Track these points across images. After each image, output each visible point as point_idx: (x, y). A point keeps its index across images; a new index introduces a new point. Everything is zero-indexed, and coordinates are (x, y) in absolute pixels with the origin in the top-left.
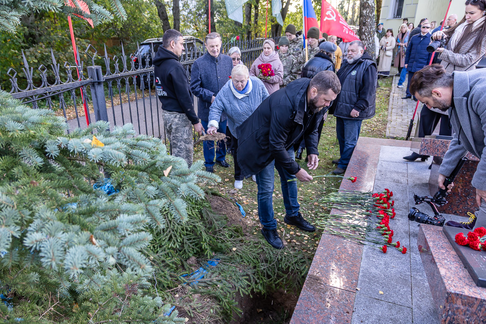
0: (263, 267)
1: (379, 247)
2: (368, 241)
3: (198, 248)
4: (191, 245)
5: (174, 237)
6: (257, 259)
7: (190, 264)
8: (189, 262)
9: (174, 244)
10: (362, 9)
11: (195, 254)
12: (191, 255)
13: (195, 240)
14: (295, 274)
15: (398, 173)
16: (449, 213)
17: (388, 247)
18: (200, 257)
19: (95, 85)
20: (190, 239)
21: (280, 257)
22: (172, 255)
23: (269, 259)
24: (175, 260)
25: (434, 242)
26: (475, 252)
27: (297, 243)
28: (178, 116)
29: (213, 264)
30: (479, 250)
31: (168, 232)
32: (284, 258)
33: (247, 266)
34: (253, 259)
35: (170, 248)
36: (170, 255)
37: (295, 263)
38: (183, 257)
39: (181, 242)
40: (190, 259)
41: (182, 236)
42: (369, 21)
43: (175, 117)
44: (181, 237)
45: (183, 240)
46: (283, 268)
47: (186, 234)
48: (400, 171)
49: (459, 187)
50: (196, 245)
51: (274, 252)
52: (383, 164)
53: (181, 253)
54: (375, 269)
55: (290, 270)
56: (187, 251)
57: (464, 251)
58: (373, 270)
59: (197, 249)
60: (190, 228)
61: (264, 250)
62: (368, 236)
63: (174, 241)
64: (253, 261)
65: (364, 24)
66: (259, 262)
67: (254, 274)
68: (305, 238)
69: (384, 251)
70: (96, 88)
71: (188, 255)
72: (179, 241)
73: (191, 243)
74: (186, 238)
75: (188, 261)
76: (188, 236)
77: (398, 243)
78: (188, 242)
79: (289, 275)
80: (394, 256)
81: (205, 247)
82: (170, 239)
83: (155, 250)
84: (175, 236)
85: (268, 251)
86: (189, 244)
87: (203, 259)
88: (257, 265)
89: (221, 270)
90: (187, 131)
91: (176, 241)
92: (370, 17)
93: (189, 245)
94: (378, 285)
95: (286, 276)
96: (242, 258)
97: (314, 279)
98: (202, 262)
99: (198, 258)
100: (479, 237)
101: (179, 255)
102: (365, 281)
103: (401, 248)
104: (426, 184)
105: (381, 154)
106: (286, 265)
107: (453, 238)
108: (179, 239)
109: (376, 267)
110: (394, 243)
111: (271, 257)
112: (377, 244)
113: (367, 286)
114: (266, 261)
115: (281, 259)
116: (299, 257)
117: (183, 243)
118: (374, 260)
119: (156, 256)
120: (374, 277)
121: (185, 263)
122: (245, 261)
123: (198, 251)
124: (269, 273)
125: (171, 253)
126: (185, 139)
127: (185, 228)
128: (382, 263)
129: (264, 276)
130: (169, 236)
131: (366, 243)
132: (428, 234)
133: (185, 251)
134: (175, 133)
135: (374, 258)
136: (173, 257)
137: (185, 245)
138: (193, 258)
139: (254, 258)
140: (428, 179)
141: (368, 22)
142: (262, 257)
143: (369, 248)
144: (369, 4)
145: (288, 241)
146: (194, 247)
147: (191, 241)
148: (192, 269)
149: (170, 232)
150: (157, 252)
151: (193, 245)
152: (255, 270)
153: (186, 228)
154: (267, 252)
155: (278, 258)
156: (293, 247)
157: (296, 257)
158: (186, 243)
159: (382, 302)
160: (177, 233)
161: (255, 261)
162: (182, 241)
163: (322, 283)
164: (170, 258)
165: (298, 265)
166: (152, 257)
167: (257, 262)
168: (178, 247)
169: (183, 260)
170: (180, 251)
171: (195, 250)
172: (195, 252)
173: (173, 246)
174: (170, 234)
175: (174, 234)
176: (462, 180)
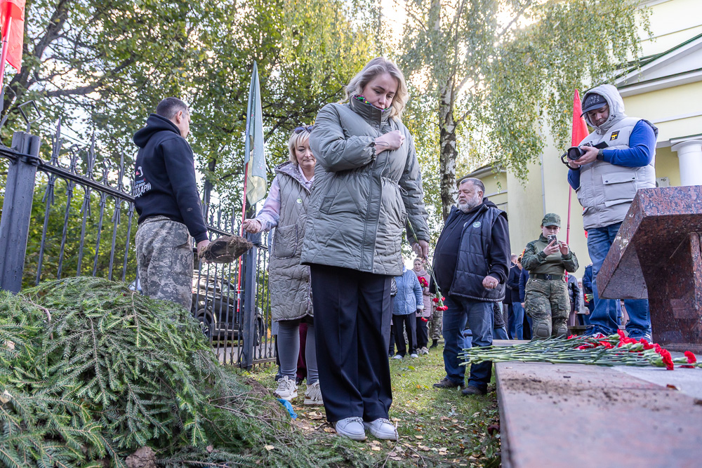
3: (167, 426)
5: (99, 376)
9: (96, 393)
12: (140, 441)
19: (20, 162)
20: (149, 397)
28: (168, 225)
35: (82, 398)
40: (137, 454)
43: (162, 227)
44: (122, 381)
56: (131, 424)
59: (164, 429)
60: (153, 366)
63: (97, 385)
70: (20, 167)
71: (134, 439)
72: (113, 387)
73: (149, 407)
75: (130, 460)
78: (140, 402)
82: (87, 375)
84: (105, 373)
86: (143, 409)
90: (182, 257)
91: (103, 385)
93: (140, 411)
108: (114, 384)
117: (125, 400)
123: (163, 436)
127: (138, 362)
130: (86, 366)
133: (125, 423)
134: (159, 260)
137: (129, 405)
138: (148, 453)
146: (156, 421)
147: (147, 402)
149: (91, 356)
151: (153, 415)
153: (142, 362)
158: (134, 403)
162: (121, 392)
169: (112, 452)
171: (156, 431)
172: (156, 435)
173: (91, 394)
174: (91, 362)
175: (102, 367)
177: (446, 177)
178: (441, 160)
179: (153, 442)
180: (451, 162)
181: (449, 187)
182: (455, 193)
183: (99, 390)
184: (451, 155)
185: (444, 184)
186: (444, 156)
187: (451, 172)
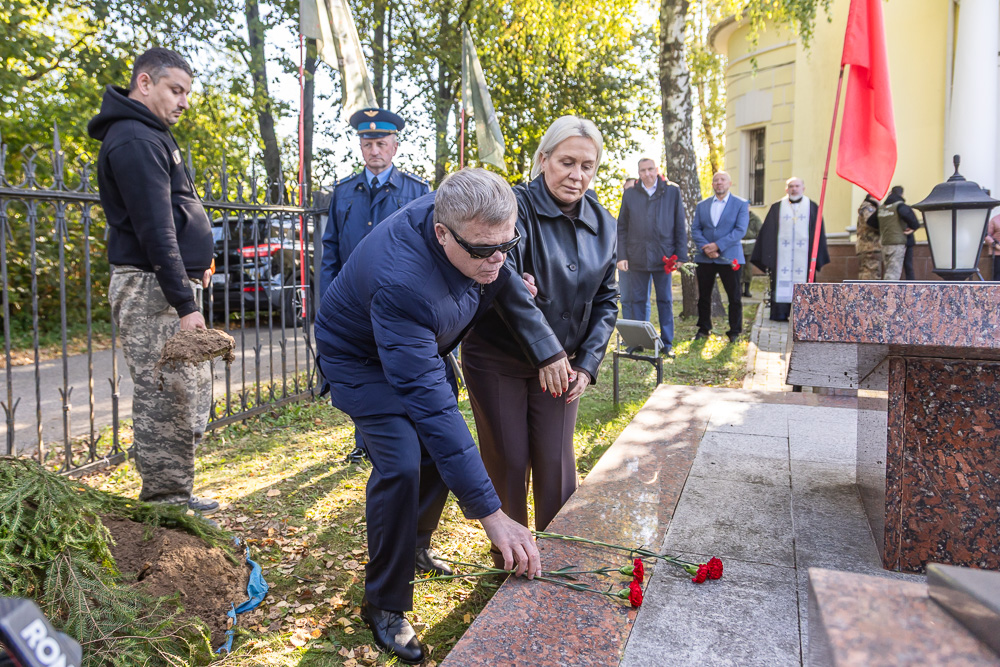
15: (760, 459)
42: (687, 178)
43: (130, 282)
48: (766, 455)
49: (959, 469)
52: (716, 440)
90: (165, 328)
92: (687, 171)
104: (850, 487)
134: (131, 334)
141: (685, 181)
144: (682, 146)
176: (966, 440)
177: (667, 48)
178: (661, 19)
180: (677, 22)
181: (673, 65)
182: (682, 75)
184: (678, 8)
185: (665, 60)
186: (666, 11)
187: (676, 39)
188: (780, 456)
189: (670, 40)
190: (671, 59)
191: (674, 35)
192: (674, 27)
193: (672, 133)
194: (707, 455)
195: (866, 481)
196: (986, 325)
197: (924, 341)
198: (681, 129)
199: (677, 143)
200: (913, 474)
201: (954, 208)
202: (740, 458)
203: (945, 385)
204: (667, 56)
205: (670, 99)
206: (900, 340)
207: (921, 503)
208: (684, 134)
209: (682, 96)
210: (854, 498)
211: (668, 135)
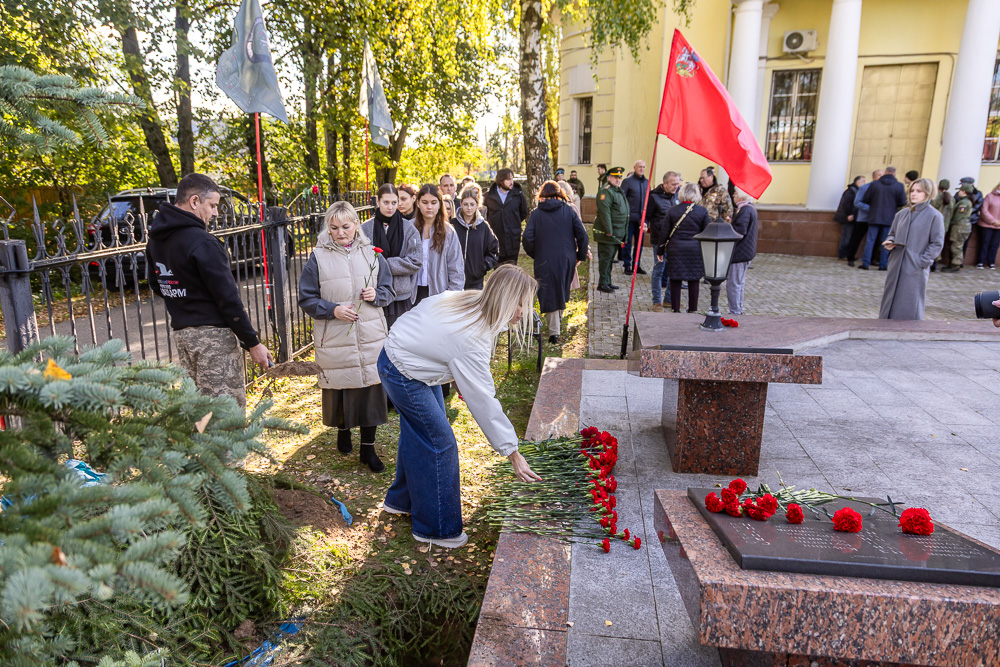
0: (394, 618)
1: (596, 544)
2: (579, 535)
3: (257, 600)
4: (241, 596)
5: (203, 585)
6: (382, 605)
7: (241, 638)
8: (240, 633)
9: (204, 600)
10: (528, 147)
11: (251, 613)
12: (242, 618)
13: (251, 585)
14: (456, 622)
15: (613, 413)
16: (697, 472)
17: (611, 541)
18: (263, 619)
20: (240, 584)
21: (426, 594)
22: (200, 623)
23: (406, 600)
24: (209, 633)
25: (676, 514)
26: (734, 519)
27: (456, 562)
29: (290, 628)
30: (740, 516)
31: (189, 573)
32: (433, 595)
33: (362, 623)
34: (373, 606)
35: (196, 608)
36: (196, 625)
37: (455, 600)
38: (226, 624)
39: (219, 593)
40: (241, 627)
41: (222, 579)
42: (541, 166)
44: (219, 582)
45: (224, 587)
46: (433, 615)
47: (231, 573)
48: (616, 411)
49: (705, 427)
50: (254, 594)
51: (414, 586)
52: (589, 401)
53: (221, 616)
54: (594, 584)
55: (447, 617)
56: (233, 610)
57: (720, 521)
58: (592, 586)
59: (256, 603)
60: (239, 559)
61: (393, 585)
62: (577, 526)
63: (203, 592)
64: (373, 610)
65: (534, 172)
66: (385, 611)
67: (378, 636)
68: (470, 550)
69: (606, 549)
71: (236, 618)
72: (215, 590)
73: (241, 592)
74: (229, 582)
75: (237, 633)
76: (235, 577)
77: (626, 531)
78: (235, 591)
79: (446, 627)
80: (623, 556)
81: (271, 596)
82: (195, 588)
83: (161, 618)
84: (207, 581)
85: (402, 584)
86: (238, 594)
87: (269, 622)
88: (382, 618)
89: (310, 639)
90: (233, 361)
91: (207, 591)
92: (542, 160)
93: (237, 597)
94: (603, 611)
95: (440, 629)
96: (351, 608)
97: (493, 620)
98: (267, 629)
99: (257, 622)
100: (737, 496)
101: (215, 621)
102: (580, 608)
103: (631, 540)
104: (658, 428)
105: (583, 384)
106: (438, 607)
107: (703, 503)
108: (215, 587)
109: (597, 580)
110: (620, 533)
111: (408, 597)
112: (593, 538)
113: (585, 616)
114: (400, 605)
115: (429, 598)
116: (463, 586)
117: (225, 595)
118: (591, 568)
119: (164, 629)
120: (594, 597)
121: (230, 637)
122: (358, 613)
123: (257, 607)
124: (409, 630)
125: (197, 619)
126: (231, 379)
127: (227, 562)
128: (605, 570)
129: (398, 638)
130: (192, 582)
131: (576, 539)
132: (667, 503)
133: (229, 610)
134: (209, 368)
135: (591, 564)
136: (202, 628)
137: (228, 597)
138: (248, 625)
139: (376, 605)
140: (660, 419)
141: (539, 169)
142: (391, 600)
143: (582, 548)
144: (537, 140)
145: (439, 560)
146: (249, 600)
147: (241, 588)
148: (245, 649)
149: (194, 573)
150: (166, 622)
151: (247, 596)
152: (378, 628)
153: (230, 560)
154: (401, 587)
155: (422, 597)
156: (450, 570)
157: (457, 588)
158: (231, 594)
159: (612, 640)
160: (210, 573)
161: (378, 609)
162: (221, 590)
163: (507, 623)
164: (195, 631)
165: (461, 603)
166: (155, 634)
167: (382, 611)
168: (213, 603)
169: (224, 631)
170: (218, 612)
171: (251, 606)
172: (251, 610)
173: (201, 603)
174: (195, 577)
175: (203, 578)
176: (708, 414)
177: (526, 57)
178: (521, 30)
179: (251, 615)
180: (533, 36)
181: (530, 71)
183: (206, 597)
184: (535, 24)
185: (524, 67)
187: (533, 50)
188: (624, 410)
189: (529, 51)
190: (529, 66)
191: (531, 46)
192: (532, 40)
193: (529, 128)
194: (586, 413)
195: (668, 425)
196: (717, 370)
197: (693, 377)
198: (537, 126)
199: (534, 138)
200: (687, 431)
201: (717, 241)
202: (603, 413)
203: (701, 391)
204: (526, 63)
205: (528, 100)
206: (684, 377)
207: (690, 443)
208: (539, 129)
209: (538, 98)
210: (660, 435)
211: (526, 130)
